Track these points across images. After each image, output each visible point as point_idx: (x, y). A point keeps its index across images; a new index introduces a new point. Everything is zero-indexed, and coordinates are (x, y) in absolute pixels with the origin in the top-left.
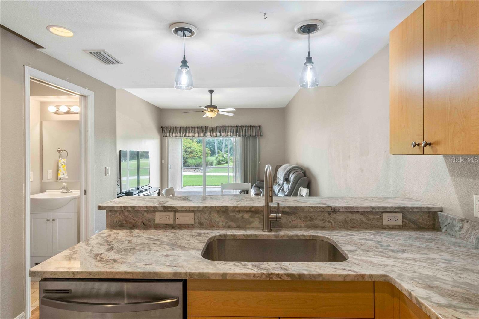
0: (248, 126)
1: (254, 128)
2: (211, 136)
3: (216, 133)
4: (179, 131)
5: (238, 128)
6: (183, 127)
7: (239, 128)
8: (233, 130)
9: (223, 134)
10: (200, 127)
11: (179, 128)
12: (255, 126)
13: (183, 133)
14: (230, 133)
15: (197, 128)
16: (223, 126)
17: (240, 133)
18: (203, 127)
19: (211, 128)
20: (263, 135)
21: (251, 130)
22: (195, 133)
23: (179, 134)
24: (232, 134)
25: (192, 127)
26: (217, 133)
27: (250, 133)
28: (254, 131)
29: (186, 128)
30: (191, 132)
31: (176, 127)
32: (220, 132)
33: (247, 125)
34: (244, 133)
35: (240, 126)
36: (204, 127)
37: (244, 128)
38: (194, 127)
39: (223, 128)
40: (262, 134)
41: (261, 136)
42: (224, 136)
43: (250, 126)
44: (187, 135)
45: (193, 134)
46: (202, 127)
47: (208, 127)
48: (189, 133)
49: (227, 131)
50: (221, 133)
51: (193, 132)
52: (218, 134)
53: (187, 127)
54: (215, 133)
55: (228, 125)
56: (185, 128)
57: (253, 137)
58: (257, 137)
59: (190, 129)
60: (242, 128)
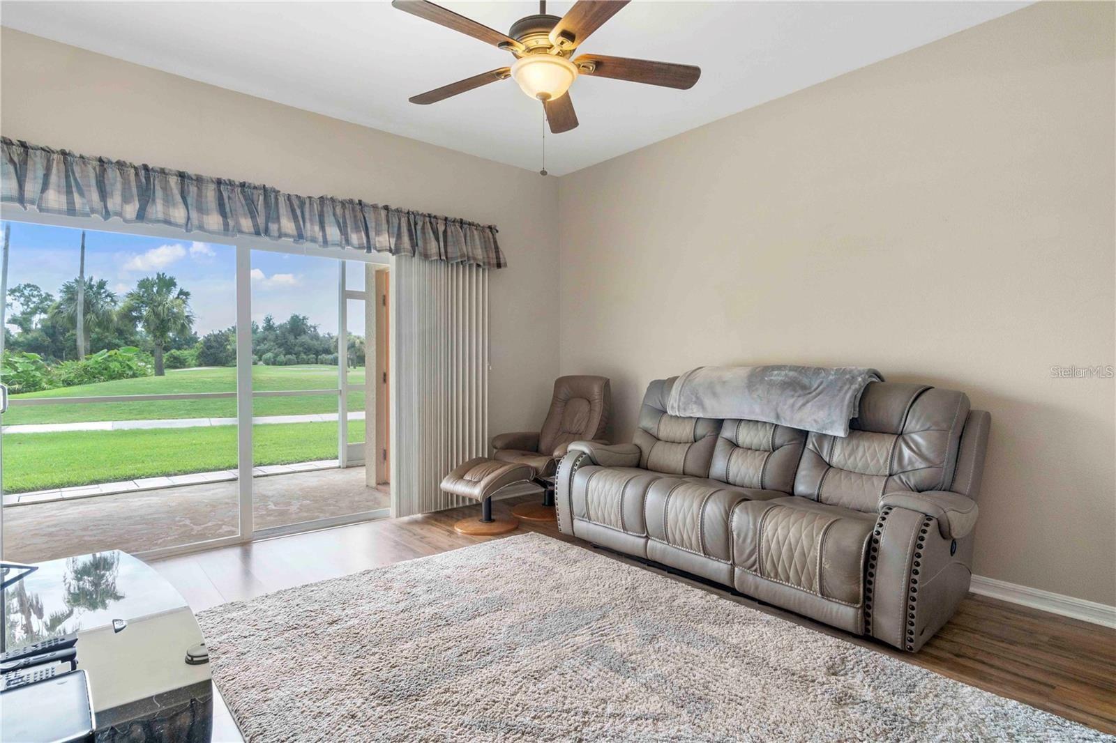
0: (454, 221)
1: (475, 232)
2: (300, 236)
3: (322, 226)
4: (93, 182)
5: (416, 224)
6: (121, 165)
7: (420, 224)
8: (396, 225)
9: (354, 238)
10: (231, 184)
11: (96, 163)
12: (477, 226)
13: (126, 200)
14: (385, 236)
15: (213, 187)
16: (351, 202)
17: (426, 241)
18: (249, 187)
19: (296, 203)
20: (505, 265)
21: (465, 239)
22: (201, 210)
23: (94, 197)
24: (393, 241)
25: (182, 176)
26: (327, 229)
27: (465, 249)
28: (477, 242)
29: (142, 173)
30: (178, 198)
31: (64, 153)
32: (343, 231)
33: (451, 216)
34: (441, 244)
35: (424, 216)
36: (255, 188)
37: (441, 228)
38: (199, 180)
39: (353, 210)
40: (502, 261)
41: (499, 265)
42: (361, 247)
43: (462, 222)
44: (157, 209)
45: (194, 215)
46: (243, 185)
47: (276, 192)
48: (168, 199)
49: (371, 225)
50: (348, 230)
51: (189, 200)
52: (333, 232)
53: (146, 168)
54: (316, 228)
55: (373, 202)
56: (137, 174)
57: (470, 266)
58: (484, 270)
59: (173, 181)
60: (431, 223)
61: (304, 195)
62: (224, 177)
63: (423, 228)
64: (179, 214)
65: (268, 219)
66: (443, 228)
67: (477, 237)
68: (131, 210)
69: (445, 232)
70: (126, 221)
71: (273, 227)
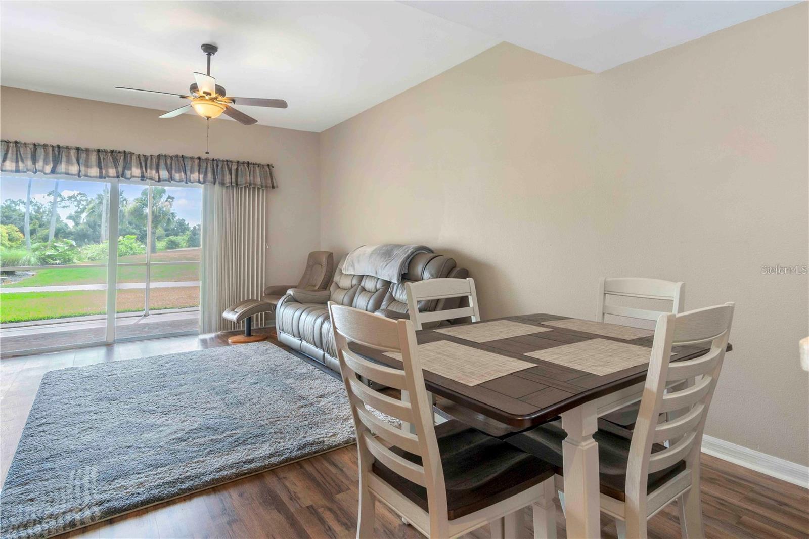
0: (243, 163)
1: (257, 168)
2: (143, 178)
3: (158, 171)
4: (29, 156)
5: (218, 166)
6: (45, 146)
7: (220, 166)
8: (204, 167)
9: (177, 176)
10: (105, 151)
11: (32, 146)
12: (259, 165)
13: (46, 162)
14: (197, 174)
15: (95, 153)
16: (177, 156)
17: (223, 175)
18: (116, 152)
19: (142, 159)
20: (277, 187)
21: (250, 173)
22: (87, 166)
23: (29, 163)
24: (202, 177)
25: (78, 149)
26: (161, 172)
27: (248, 178)
28: (258, 174)
29: (56, 149)
30: (74, 160)
31: (16, 142)
32: (170, 171)
33: (241, 160)
34: (233, 177)
35: (223, 161)
36: (119, 152)
37: (234, 167)
38: (87, 151)
39: (178, 160)
40: (275, 184)
41: (273, 187)
42: (181, 181)
43: (248, 163)
44: (62, 167)
45: (83, 169)
46: (112, 152)
47: (132, 154)
48: (69, 162)
49: (188, 168)
50: (173, 172)
51: (81, 162)
52: (164, 174)
53: (59, 147)
54: (154, 172)
55: (190, 155)
56: (53, 150)
57: (254, 188)
58: (263, 190)
59: (73, 152)
60: (227, 165)
61: (148, 154)
62: (102, 148)
63: (222, 168)
64: (74, 169)
65: (124, 168)
66: (235, 167)
67: (258, 171)
68: (48, 169)
69: (237, 169)
70: (45, 174)
71: (128, 173)
